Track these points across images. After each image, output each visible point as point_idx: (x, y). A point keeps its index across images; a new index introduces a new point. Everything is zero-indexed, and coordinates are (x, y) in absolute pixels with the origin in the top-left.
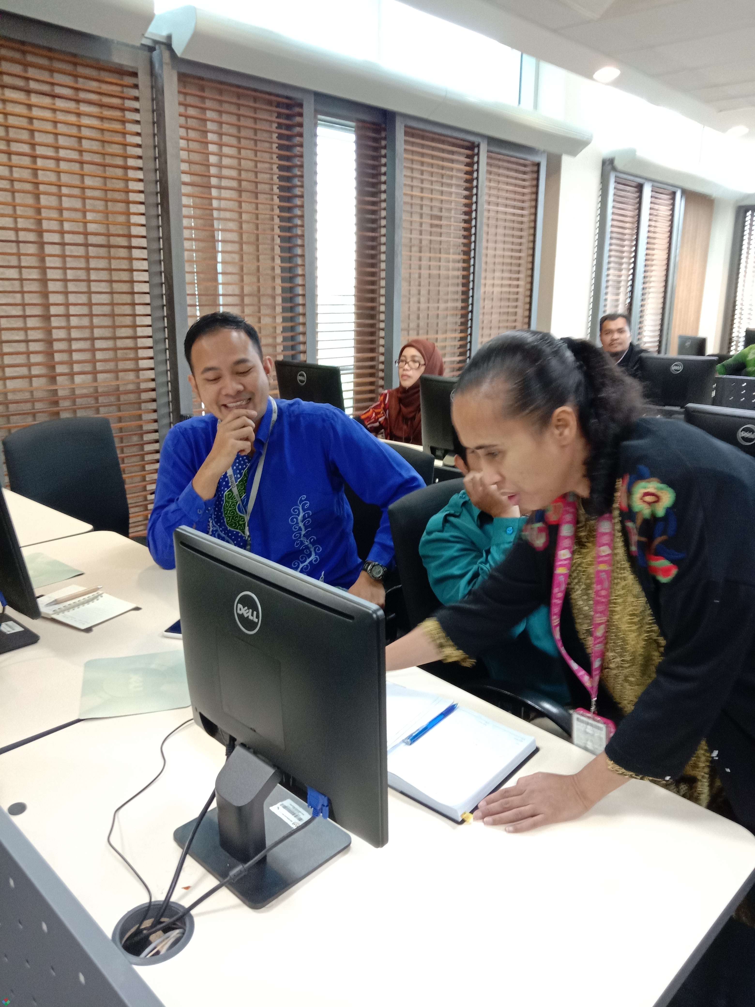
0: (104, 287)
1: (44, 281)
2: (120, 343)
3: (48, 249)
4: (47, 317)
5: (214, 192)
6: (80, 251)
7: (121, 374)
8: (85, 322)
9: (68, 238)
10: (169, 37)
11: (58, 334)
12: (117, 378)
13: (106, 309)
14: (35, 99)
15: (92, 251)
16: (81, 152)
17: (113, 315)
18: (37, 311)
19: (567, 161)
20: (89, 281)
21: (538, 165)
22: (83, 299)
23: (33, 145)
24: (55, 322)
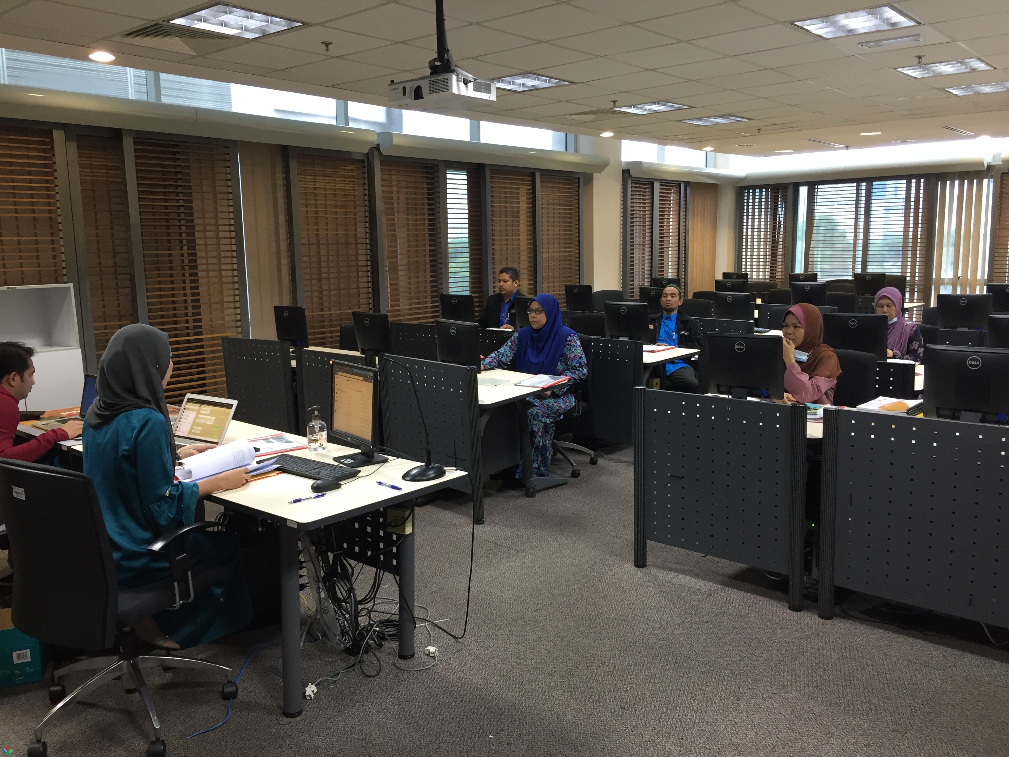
0: (345, 264)
1: (319, 263)
2: (352, 291)
3: (321, 246)
4: (320, 280)
6: (335, 247)
8: (336, 281)
9: (330, 241)
10: (378, 145)
11: (325, 287)
13: (346, 275)
14: (317, 178)
15: (340, 246)
17: (349, 277)
18: (316, 276)
19: (595, 175)
20: (338, 261)
21: (579, 178)
22: (335, 269)
24: (324, 282)
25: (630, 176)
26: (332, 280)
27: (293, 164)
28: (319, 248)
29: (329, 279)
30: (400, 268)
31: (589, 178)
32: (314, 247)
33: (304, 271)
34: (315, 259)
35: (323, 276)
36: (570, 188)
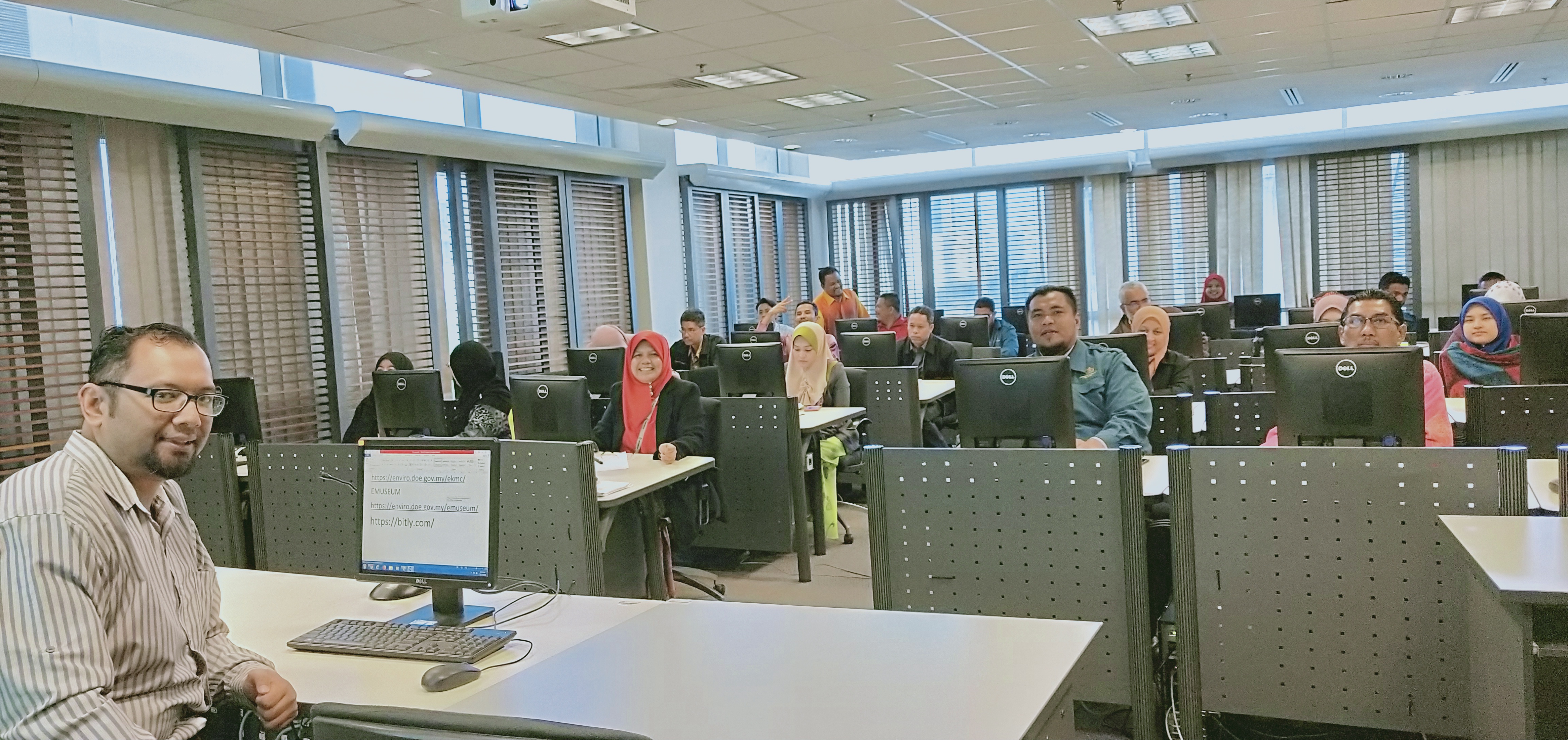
0: (286, 316)
1: (245, 315)
2: (299, 359)
3: (248, 289)
4: (248, 342)
5: (364, 236)
6: (270, 289)
7: (300, 383)
8: (274, 344)
9: (262, 280)
10: (337, 131)
11: (256, 354)
12: (298, 387)
13: (289, 333)
14: (237, 181)
15: (279, 289)
16: (269, 216)
17: (293, 337)
18: (241, 337)
19: (646, 181)
20: (276, 312)
21: (622, 187)
22: (272, 325)
23: (237, 215)
24: (253, 345)
25: (691, 184)
26: (267, 343)
27: (194, 157)
28: (244, 289)
29: (262, 339)
30: (375, 319)
31: (636, 187)
32: (236, 290)
33: (218, 330)
34: (238, 309)
35: (252, 335)
36: (610, 201)
